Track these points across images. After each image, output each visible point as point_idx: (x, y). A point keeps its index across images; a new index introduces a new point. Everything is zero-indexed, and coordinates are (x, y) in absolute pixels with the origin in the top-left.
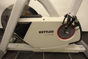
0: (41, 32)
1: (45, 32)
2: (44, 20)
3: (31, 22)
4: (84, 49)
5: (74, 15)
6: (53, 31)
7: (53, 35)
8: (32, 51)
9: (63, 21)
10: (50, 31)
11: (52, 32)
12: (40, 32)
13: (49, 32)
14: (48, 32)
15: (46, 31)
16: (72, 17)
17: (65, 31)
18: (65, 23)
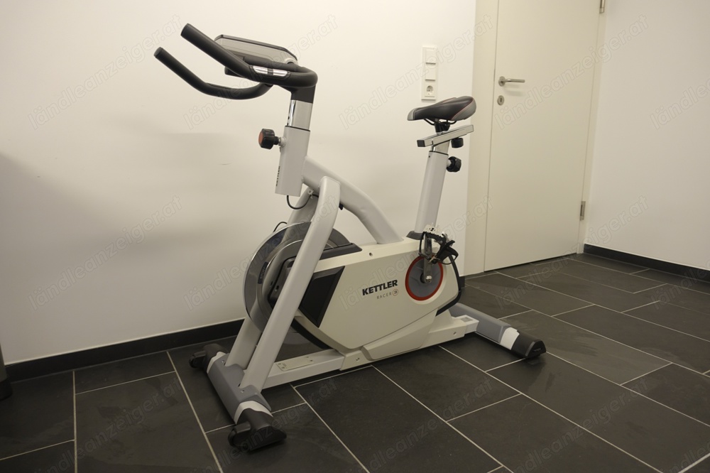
0: (368, 291)
1: (378, 288)
2: (370, 254)
3: (344, 267)
4: (475, 321)
5: (443, 233)
6: (396, 281)
7: (396, 292)
8: (337, 371)
9: (418, 249)
10: (388, 283)
11: (395, 283)
12: (365, 292)
13: (386, 286)
14: (385, 288)
15: (380, 286)
16: (442, 236)
17: (422, 274)
18: (423, 252)
